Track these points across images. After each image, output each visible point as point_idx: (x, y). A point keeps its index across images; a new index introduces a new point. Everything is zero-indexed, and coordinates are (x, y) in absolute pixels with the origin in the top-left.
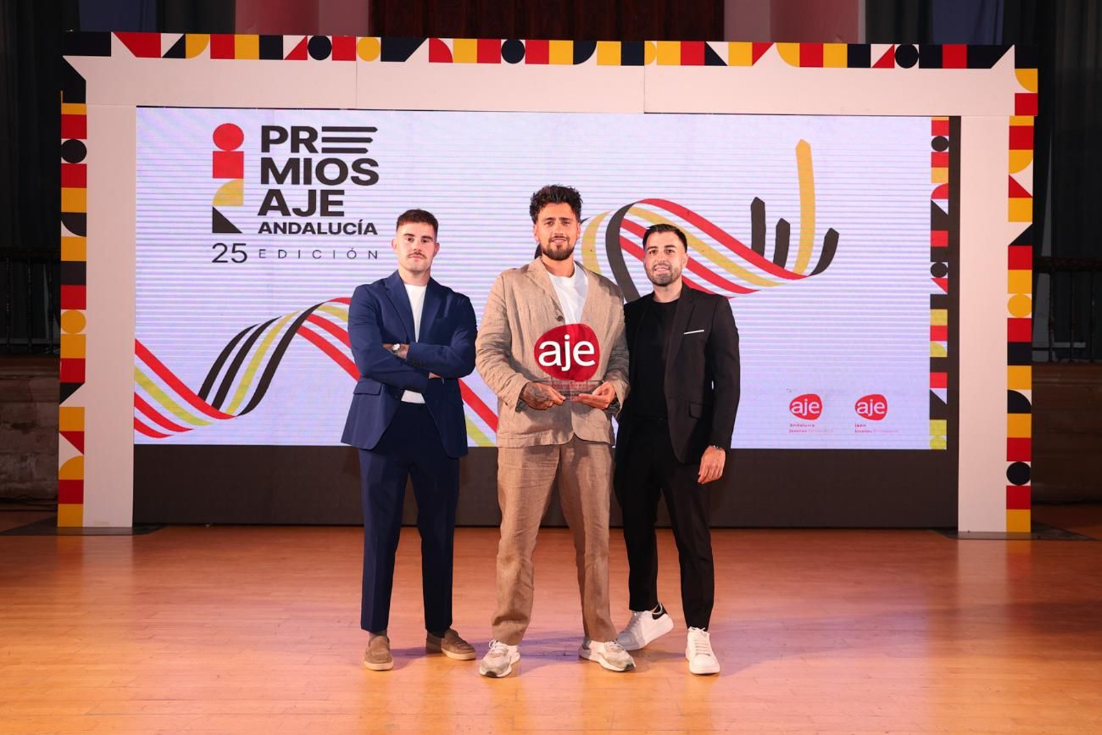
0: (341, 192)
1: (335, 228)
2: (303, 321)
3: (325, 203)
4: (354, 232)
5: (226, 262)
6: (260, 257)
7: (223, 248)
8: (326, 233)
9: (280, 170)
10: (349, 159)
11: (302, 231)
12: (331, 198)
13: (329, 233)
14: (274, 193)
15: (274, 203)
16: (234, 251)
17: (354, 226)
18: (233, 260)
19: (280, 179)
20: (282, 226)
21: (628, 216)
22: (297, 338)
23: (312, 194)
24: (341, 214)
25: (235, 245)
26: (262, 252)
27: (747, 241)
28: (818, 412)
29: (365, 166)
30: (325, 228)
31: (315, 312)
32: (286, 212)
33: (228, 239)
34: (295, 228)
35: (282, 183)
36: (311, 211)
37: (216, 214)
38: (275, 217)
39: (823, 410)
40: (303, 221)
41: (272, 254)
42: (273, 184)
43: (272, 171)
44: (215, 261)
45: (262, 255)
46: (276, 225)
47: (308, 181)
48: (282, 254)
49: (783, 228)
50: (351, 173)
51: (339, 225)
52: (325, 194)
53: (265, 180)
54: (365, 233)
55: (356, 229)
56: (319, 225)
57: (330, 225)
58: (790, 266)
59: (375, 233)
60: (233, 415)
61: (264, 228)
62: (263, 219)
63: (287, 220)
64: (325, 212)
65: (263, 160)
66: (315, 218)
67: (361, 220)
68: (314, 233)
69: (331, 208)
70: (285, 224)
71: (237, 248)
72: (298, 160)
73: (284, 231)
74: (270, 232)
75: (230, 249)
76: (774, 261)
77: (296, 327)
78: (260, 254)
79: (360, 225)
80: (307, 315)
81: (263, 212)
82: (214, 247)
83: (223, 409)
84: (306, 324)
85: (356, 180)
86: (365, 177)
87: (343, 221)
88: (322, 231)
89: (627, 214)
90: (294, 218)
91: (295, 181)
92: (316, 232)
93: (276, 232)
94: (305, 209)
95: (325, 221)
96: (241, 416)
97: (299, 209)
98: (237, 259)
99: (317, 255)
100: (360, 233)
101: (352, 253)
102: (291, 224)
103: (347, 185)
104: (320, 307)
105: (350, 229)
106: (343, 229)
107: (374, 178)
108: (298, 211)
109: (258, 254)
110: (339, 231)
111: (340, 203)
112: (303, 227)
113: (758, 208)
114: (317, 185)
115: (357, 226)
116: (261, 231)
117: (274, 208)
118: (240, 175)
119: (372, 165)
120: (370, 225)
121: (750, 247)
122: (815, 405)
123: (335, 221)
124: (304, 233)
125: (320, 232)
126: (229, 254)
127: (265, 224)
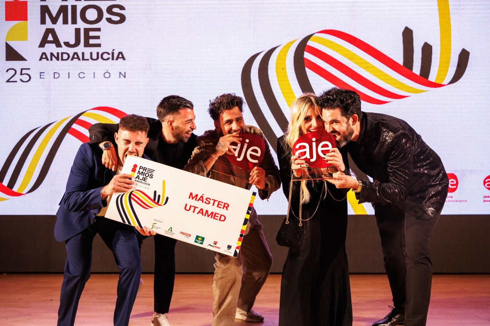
0: (99, 30)
1: (95, 57)
2: (72, 125)
3: (87, 37)
4: (108, 59)
5: (16, 82)
6: (41, 78)
7: (13, 72)
8: (88, 60)
9: (54, 14)
10: (103, 6)
11: (70, 58)
12: (92, 34)
13: (90, 60)
14: (49, 31)
15: (50, 38)
16: (21, 74)
17: (109, 54)
18: (21, 80)
19: (54, 20)
20: (56, 55)
21: (310, 43)
22: (68, 136)
23: (78, 31)
24: (99, 45)
25: (22, 69)
26: (42, 74)
27: (399, 59)
28: (455, 187)
29: (116, 10)
30: (87, 56)
31: (81, 118)
32: (58, 45)
33: (17, 65)
34: (65, 57)
35: (55, 24)
36: (77, 43)
37: (8, 46)
38: (50, 48)
39: (459, 185)
40: (71, 51)
41: (49, 76)
42: (49, 24)
43: (48, 15)
44: (8, 81)
45: (42, 77)
46: (52, 54)
47: (74, 22)
48: (57, 75)
49: (427, 49)
50: (106, 15)
51: (98, 53)
52: (87, 31)
53: (43, 22)
54: (117, 59)
55: (110, 56)
56: (83, 54)
57: (91, 53)
58: (432, 78)
59: (124, 59)
60: (23, 193)
61: (43, 56)
62: (42, 50)
63: (60, 50)
64: (87, 45)
65: (42, 7)
66: (81, 49)
67: (113, 50)
68: (79, 59)
69: (92, 41)
70: (58, 54)
71: (24, 72)
72: (67, 6)
73: (57, 59)
74: (48, 60)
75: (19, 72)
76: (420, 74)
77: (67, 129)
78: (41, 75)
79: (113, 53)
80: (75, 120)
81: (42, 45)
82: (7, 71)
83: (15, 189)
84: (75, 126)
85: (109, 20)
86: (116, 18)
87: (100, 50)
88: (85, 58)
89: (309, 41)
90: (64, 49)
91: (65, 22)
92: (81, 58)
93: (51, 60)
94: (72, 42)
95: (87, 51)
96: (29, 194)
97: (68, 43)
98: (23, 80)
99: (82, 75)
100: (113, 59)
101: (107, 75)
102: (62, 53)
103: (103, 24)
104: (84, 114)
105: (105, 56)
106: (101, 56)
107: (123, 19)
108: (67, 44)
109: (39, 76)
110: (98, 58)
111: (98, 37)
112: (71, 56)
113: (408, 35)
114: (81, 25)
115: (111, 54)
116: (41, 59)
117: (50, 42)
118: (25, 18)
119: (121, 9)
120: (120, 53)
121: (402, 64)
122: (453, 182)
123: (95, 50)
124: (72, 60)
125: (83, 59)
126: (18, 77)
127: (44, 54)
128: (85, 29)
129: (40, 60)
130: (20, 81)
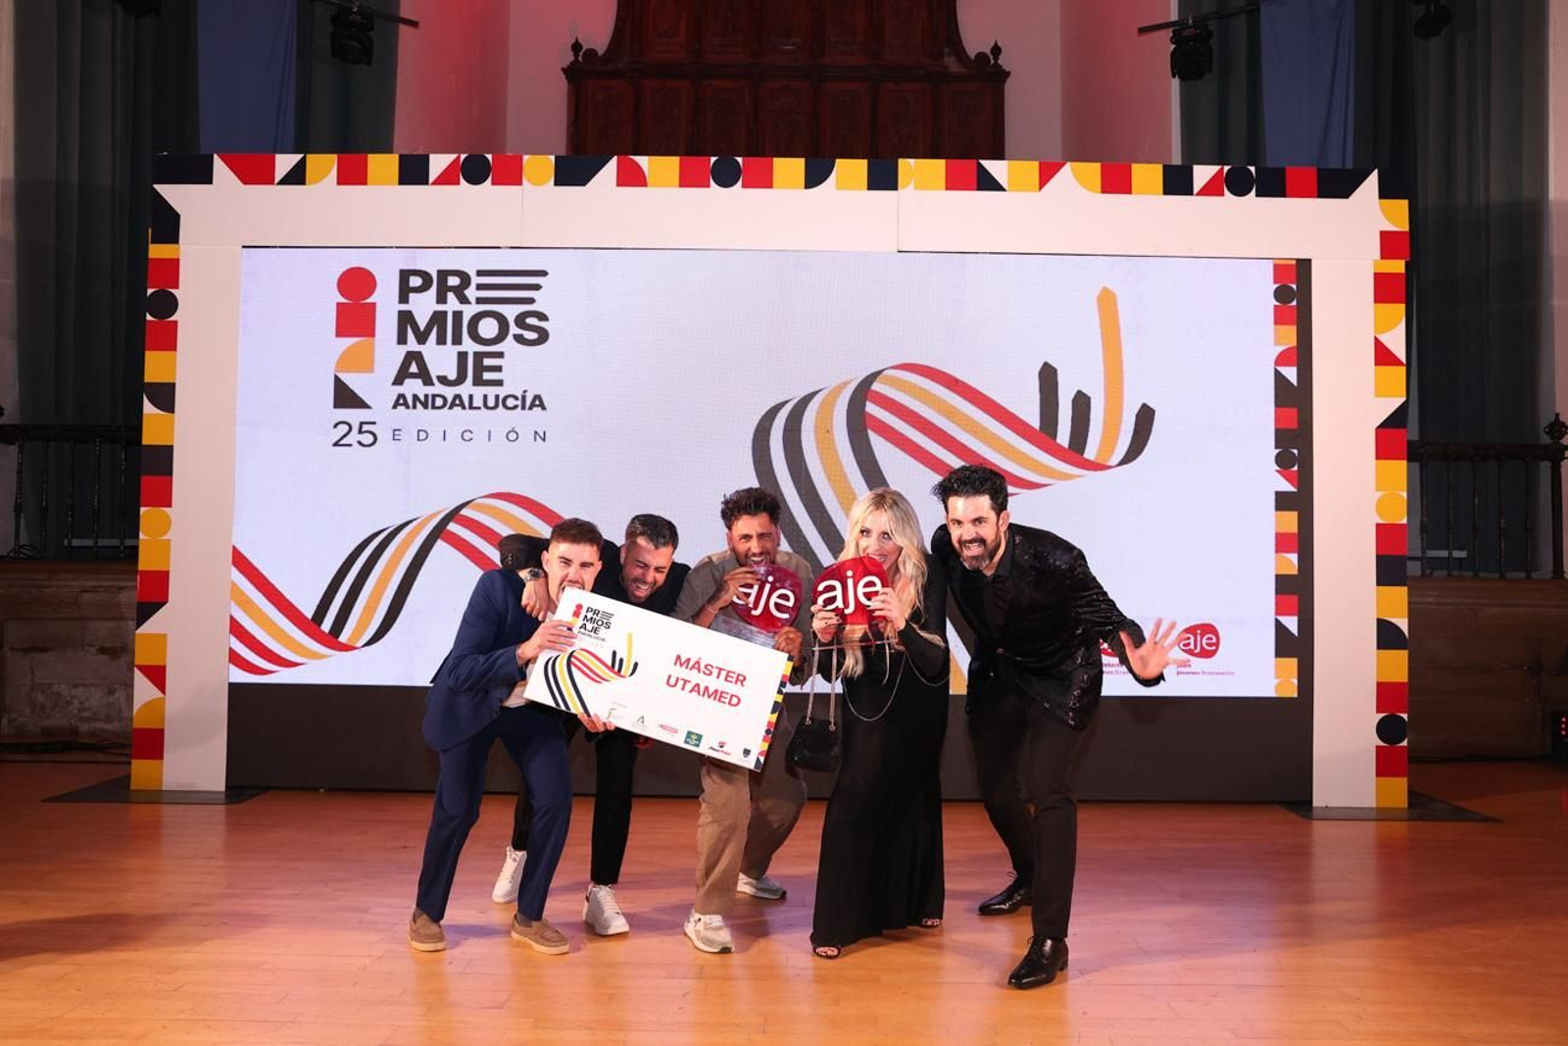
0: (500, 355)
1: (491, 403)
2: (447, 524)
3: (480, 368)
4: (516, 407)
5: (350, 445)
6: (394, 439)
7: (345, 428)
8: (479, 408)
9: (422, 326)
10: (511, 312)
11: (448, 405)
12: (487, 362)
13: (483, 408)
14: (413, 356)
15: (414, 369)
16: (360, 432)
17: (516, 398)
18: (360, 443)
19: (422, 338)
20: (422, 399)
21: (876, 386)
22: (440, 545)
23: (462, 356)
24: (499, 383)
25: (362, 424)
26: (396, 433)
27: (1033, 418)
29: (531, 321)
30: (478, 402)
31: (464, 512)
32: (428, 381)
33: (354, 416)
34: (439, 402)
35: (424, 343)
36: (461, 379)
37: (338, 382)
38: (413, 387)
40: (449, 392)
41: (408, 436)
42: (412, 345)
43: (412, 329)
44: (336, 444)
46: (416, 397)
47: (457, 340)
48: (423, 435)
49: (1081, 403)
50: (514, 330)
51: (497, 397)
52: (479, 356)
53: (402, 339)
54: (530, 408)
55: (519, 403)
56: (471, 397)
57: (485, 397)
58: (1090, 453)
59: (544, 408)
60: (357, 645)
61: (400, 401)
62: (399, 389)
63: (430, 390)
64: (478, 381)
65: (400, 313)
66: (466, 389)
67: (525, 392)
68: (464, 408)
69: (487, 376)
70: (426, 396)
71: (365, 428)
72: (445, 313)
73: (425, 406)
74: (408, 407)
75: (355, 428)
76: (1070, 445)
77: (439, 532)
78: (394, 435)
79: (524, 398)
80: (454, 515)
81: (399, 381)
82: (335, 426)
83: (343, 638)
84: (452, 527)
85: (519, 339)
86: (531, 336)
87: (502, 392)
88: (474, 406)
89: (875, 383)
90: (438, 388)
91: (441, 341)
92: (467, 404)
93: (414, 407)
94: (452, 376)
95: (479, 392)
96: (367, 647)
97: (445, 377)
98: (364, 442)
99: (467, 436)
100: (523, 408)
101: (513, 435)
102: (434, 396)
103: (508, 345)
104: (471, 504)
105: (510, 402)
106: (501, 402)
107: (543, 336)
108: (443, 380)
109: (392, 435)
110: (496, 406)
111: (499, 369)
112: (450, 400)
113: (1048, 377)
114: (469, 346)
115: (520, 398)
116: (396, 405)
117: (414, 376)
118: (370, 333)
119: (540, 320)
120: (537, 397)
121: (1037, 428)
123: (491, 391)
124: (451, 408)
125: (471, 407)
126: (354, 437)
127: (401, 396)
128: (475, 354)
129: (395, 407)
130: (358, 445)
